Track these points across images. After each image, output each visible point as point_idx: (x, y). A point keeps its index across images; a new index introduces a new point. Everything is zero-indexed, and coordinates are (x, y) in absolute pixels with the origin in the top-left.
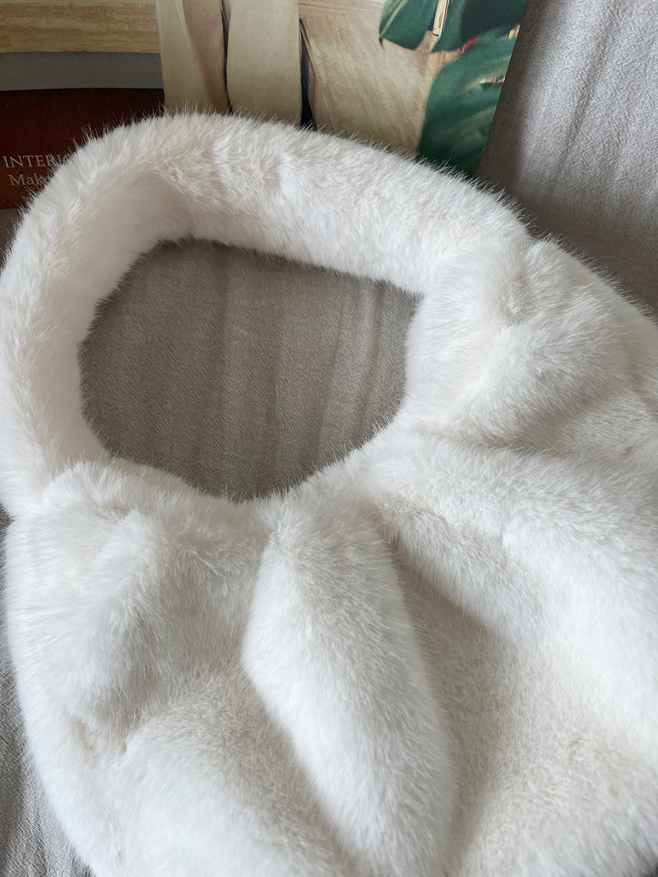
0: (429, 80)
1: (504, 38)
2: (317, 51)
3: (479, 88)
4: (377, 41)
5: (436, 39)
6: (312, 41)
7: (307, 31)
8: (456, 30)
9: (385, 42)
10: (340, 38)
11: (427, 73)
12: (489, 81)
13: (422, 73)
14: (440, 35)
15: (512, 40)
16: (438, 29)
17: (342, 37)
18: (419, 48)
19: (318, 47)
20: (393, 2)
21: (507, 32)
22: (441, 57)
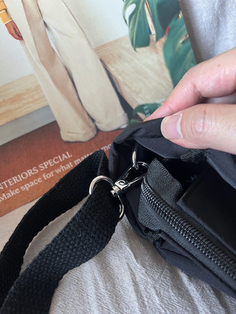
0: (161, 54)
1: (178, 20)
2: (113, 69)
3: (182, 45)
5: (155, 36)
6: (109, 66)
7: (105, 63)
9: (137, 49)
11: (159, 52)
12: (183, 40)
13: (157, 53)
16: (153, 32)
17: (119, 57)
18: (151, 43)
19: (113, 67)
20: (131, 31)
21: (178, 16)
22: (161, 42)
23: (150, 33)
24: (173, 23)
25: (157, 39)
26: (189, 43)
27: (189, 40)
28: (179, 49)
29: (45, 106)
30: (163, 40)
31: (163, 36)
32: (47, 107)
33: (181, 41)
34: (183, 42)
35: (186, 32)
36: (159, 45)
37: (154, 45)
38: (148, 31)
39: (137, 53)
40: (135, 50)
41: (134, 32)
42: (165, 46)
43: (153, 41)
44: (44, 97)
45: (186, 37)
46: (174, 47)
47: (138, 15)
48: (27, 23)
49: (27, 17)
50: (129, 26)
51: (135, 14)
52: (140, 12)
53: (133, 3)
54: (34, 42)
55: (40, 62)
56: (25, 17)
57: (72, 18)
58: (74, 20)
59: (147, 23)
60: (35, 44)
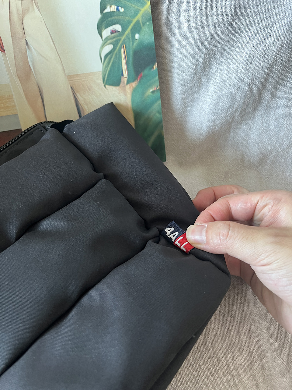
0: (129, 97)
1: (152, 70)
2: (81, 98)
3: (151, 94)
4: (104, 87)
5: (126, 79)
6: (78, 94)
7: (75, 91)
8: (133, 73)
9: (107, 86)
10: (89, 90)
11: (128, 94)
12: (153, 89)
13: (125, 95)
14: (127, 77)
15: (156, 70)
16: (126, 75)
17: (89, 89)
18: (121, 85)
19: (81, 96)
20: (105, 69)
21: (153, 67)
22: (131, 85)
23: (123, 75)
24: (146, 72)
25: (128, 82)
26: (158, 94)
27: (159, 91)
28: (148, 97)
29: (14, 114)
30: (134, 84)
31: (134, 81)
32: (16, 116)
33: (151, 91)
34: (153, 92)
35: (158, 83)
36: (129, 89)
37: (124, 87)
38: (121, 73)
39: (106, 90)
40: (105, 86)
41: (107, 70)
42: (134, 91)
43: (124, 83)
44: (15, 106)
45: (156, 88)
46: (143, 94)
47: (114, 56)
48: (11, 38)
49: (11, 33)
50: (103, 65)
51: (112, 54)
52: (116, 54)
53: (111, 43)
54: (14, 56)
55: (17, 76)
56: (10, 33)
57: (52, 43)
58: (53, 46)
59: (121, 65)
60: (15, 58)
